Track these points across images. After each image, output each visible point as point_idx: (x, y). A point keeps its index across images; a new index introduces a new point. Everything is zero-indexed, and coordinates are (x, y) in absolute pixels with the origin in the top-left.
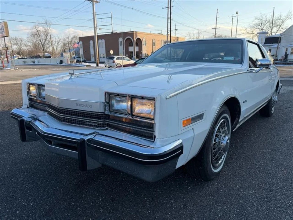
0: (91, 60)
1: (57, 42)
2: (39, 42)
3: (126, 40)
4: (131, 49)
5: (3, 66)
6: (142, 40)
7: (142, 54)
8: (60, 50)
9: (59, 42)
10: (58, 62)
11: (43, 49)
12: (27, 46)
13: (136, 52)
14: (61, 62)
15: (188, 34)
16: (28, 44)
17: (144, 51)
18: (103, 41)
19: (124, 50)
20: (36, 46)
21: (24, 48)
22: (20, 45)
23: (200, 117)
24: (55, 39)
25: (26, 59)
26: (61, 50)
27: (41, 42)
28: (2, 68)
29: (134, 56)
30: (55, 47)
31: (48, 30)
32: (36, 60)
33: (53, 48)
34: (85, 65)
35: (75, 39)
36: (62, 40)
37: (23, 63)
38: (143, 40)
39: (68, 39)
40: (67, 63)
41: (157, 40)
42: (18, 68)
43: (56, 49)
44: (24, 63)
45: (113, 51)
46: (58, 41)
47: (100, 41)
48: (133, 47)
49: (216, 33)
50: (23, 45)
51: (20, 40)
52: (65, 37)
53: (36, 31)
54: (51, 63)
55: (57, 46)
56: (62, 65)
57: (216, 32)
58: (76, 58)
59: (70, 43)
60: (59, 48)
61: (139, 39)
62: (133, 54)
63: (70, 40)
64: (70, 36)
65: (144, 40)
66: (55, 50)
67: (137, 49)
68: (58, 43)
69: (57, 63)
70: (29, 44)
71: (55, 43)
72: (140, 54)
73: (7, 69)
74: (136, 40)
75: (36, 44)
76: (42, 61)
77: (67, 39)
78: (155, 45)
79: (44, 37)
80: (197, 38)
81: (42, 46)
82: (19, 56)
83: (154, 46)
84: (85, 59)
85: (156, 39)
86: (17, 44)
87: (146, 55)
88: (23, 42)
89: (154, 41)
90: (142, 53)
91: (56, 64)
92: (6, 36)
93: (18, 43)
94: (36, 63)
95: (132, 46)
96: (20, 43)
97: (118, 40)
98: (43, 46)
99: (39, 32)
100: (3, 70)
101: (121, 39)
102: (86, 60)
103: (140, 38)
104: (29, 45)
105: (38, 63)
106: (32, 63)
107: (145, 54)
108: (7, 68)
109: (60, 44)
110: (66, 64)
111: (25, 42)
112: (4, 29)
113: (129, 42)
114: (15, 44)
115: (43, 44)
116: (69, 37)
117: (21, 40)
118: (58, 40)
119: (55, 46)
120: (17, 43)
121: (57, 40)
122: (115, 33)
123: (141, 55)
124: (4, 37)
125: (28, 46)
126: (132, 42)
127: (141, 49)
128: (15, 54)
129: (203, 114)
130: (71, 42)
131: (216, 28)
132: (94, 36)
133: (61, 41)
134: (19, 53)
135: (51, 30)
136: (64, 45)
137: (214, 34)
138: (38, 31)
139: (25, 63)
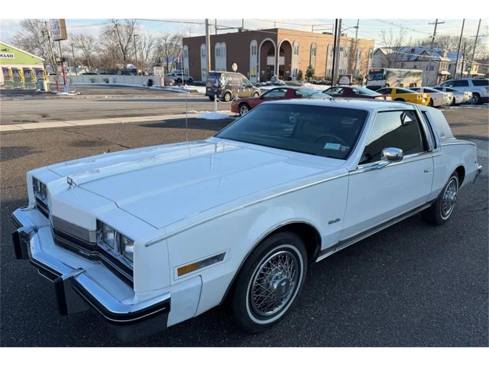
0: (201, 80)
1: (147, 45)
2: (118, 45)
3: (263, 45)
4: (271, 61)
5: (57, 88)
6: (291, 44)
7: (290, 71)
8: (153, 59)
9: (150, 45)
10: (146, 82)
11: (125, 57)
12: (99, 50)
13: (280, 66)
14: (151, 83)
15: (381, 33)
16: (101, 48)
17: (295, 66)
18: (224, 45)
19: (258, 62)
20: (113, 51)
21: (94, 53)
22: (89, 49)
23: (219, 258)
24: (145, 39)
25: (95, 75)
26: (155, 60)
27: (121, 44)
28: (56, 92)
29: (276, 74)
30: (143, 53)
31: (133, 24)
32: (111, 78)
33: (141, 55)
34: (188, 91)
35: (177, 39)
36: (155, 42)
37: (90, 82)
38: (293, 45)
39: (166, 40)
40: (159, 86)
41: (319, 45)
42: (79, 93)
43: (145, 56)
44: (92, 82)
45: (237, 65)
46: (150, 43)
47: (218, 46)
48: (275, 58)
49: (435, 33)
50: (92, 49)
51: (88, 40)
52: (160, 37)
53: (114, 25)
54: (133, 83)
55: (148, 52)
56: (151, 88)
57: (437, 32)
58: (175, 75)
59: (168, 46)
60: (151, 55)
61: (286, 44)
62: (273, 70)
63: (168, 42)
64: (170, 35)
65: (296, 44)
66: (145, 59)
67: (281, 61)
68: (149, 47)
69: (144, 84)
70: (103, 47)
71: (144, 47)
72: (286, 70)
73: (63, 93)
74: (280, 44)
75: (113, 48)
76: (120, 79)
77: (164, 41)
78: (315, 55)
79: (127, 37)
80: (397, 41)
81: (123, 51)
82: (86, 67)
83: (313, 56)
84: (191, 77)
85: (317, 43)
86: (84, 47)
87: (298, 72)
88: (94, 44)
89: (314, 46)
90: (290, 67)
91: (142, 86)
92: (61, 39)
93: (85, 45)
94: (111, 83)
95: (273, 54)
96: (89, 46)
97: (250, 43)
98: (125, 51)
99: (118, 26)
100: (55, 97)
101: (254, 43)
102: (193, 79)
103: (288, 40)
104: (103, 49)
105: (114, 82)
106: (105, 83)
107: (296, 70)
108: (63, 91)
109: (153, 47)
110: (157, 87)
111: (97, 43)
112: (59, 28)
113: (268, 49)
114: (80, 47)
115: (124, 47)
116: (167, 37)
117: (91, 41)
118: (149, 41)
119: (144, 51)
120: (83, 44)
121: (147, 42)
122: (244, 32)
123: (288, 72)
124: (59, 40)
125: (101, 50)
126: (273, 47)
127: (288, 61)
128: (80, 65)
129: (225, 253)
130: (171, 44)
131: (436, 24)
132: (205, 36)
133: (153, 43)
134: (85, 63)
135: (137, 24)
136: (160, 49)
137: (432, 35)
138: (116, 25)
139: (94, 82)
